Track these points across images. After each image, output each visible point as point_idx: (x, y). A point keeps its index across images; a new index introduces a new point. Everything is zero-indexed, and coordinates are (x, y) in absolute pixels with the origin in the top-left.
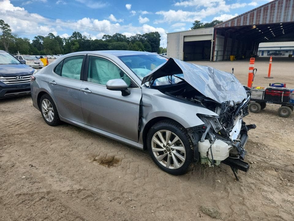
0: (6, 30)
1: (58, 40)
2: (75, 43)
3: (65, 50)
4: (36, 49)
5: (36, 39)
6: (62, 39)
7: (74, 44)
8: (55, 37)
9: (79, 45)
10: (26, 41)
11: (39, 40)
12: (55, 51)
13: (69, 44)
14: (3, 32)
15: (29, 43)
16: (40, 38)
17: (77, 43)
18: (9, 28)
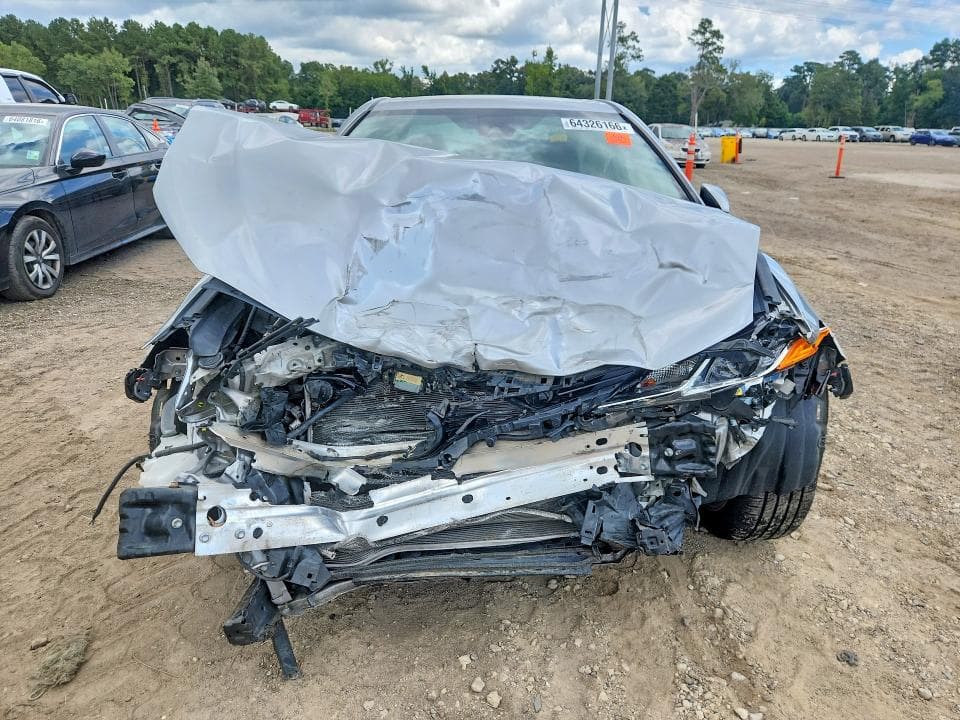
0: (710, 48)
1: (872, 73)
2: (929, 82)
3: (883, 110)
4: (784, 108)
5: (795, 74)
6: (887, 69)
7: (923, 88)
8: (859, 63)
9: (945, 90)
10: (761, 83)
11: (804, 77)
12: (843, 114)
13: (904, 88)
14: (702, 56)
15: (768, 87)
16: (809, 70)
17: (937, 81)
18: (719, 43)
